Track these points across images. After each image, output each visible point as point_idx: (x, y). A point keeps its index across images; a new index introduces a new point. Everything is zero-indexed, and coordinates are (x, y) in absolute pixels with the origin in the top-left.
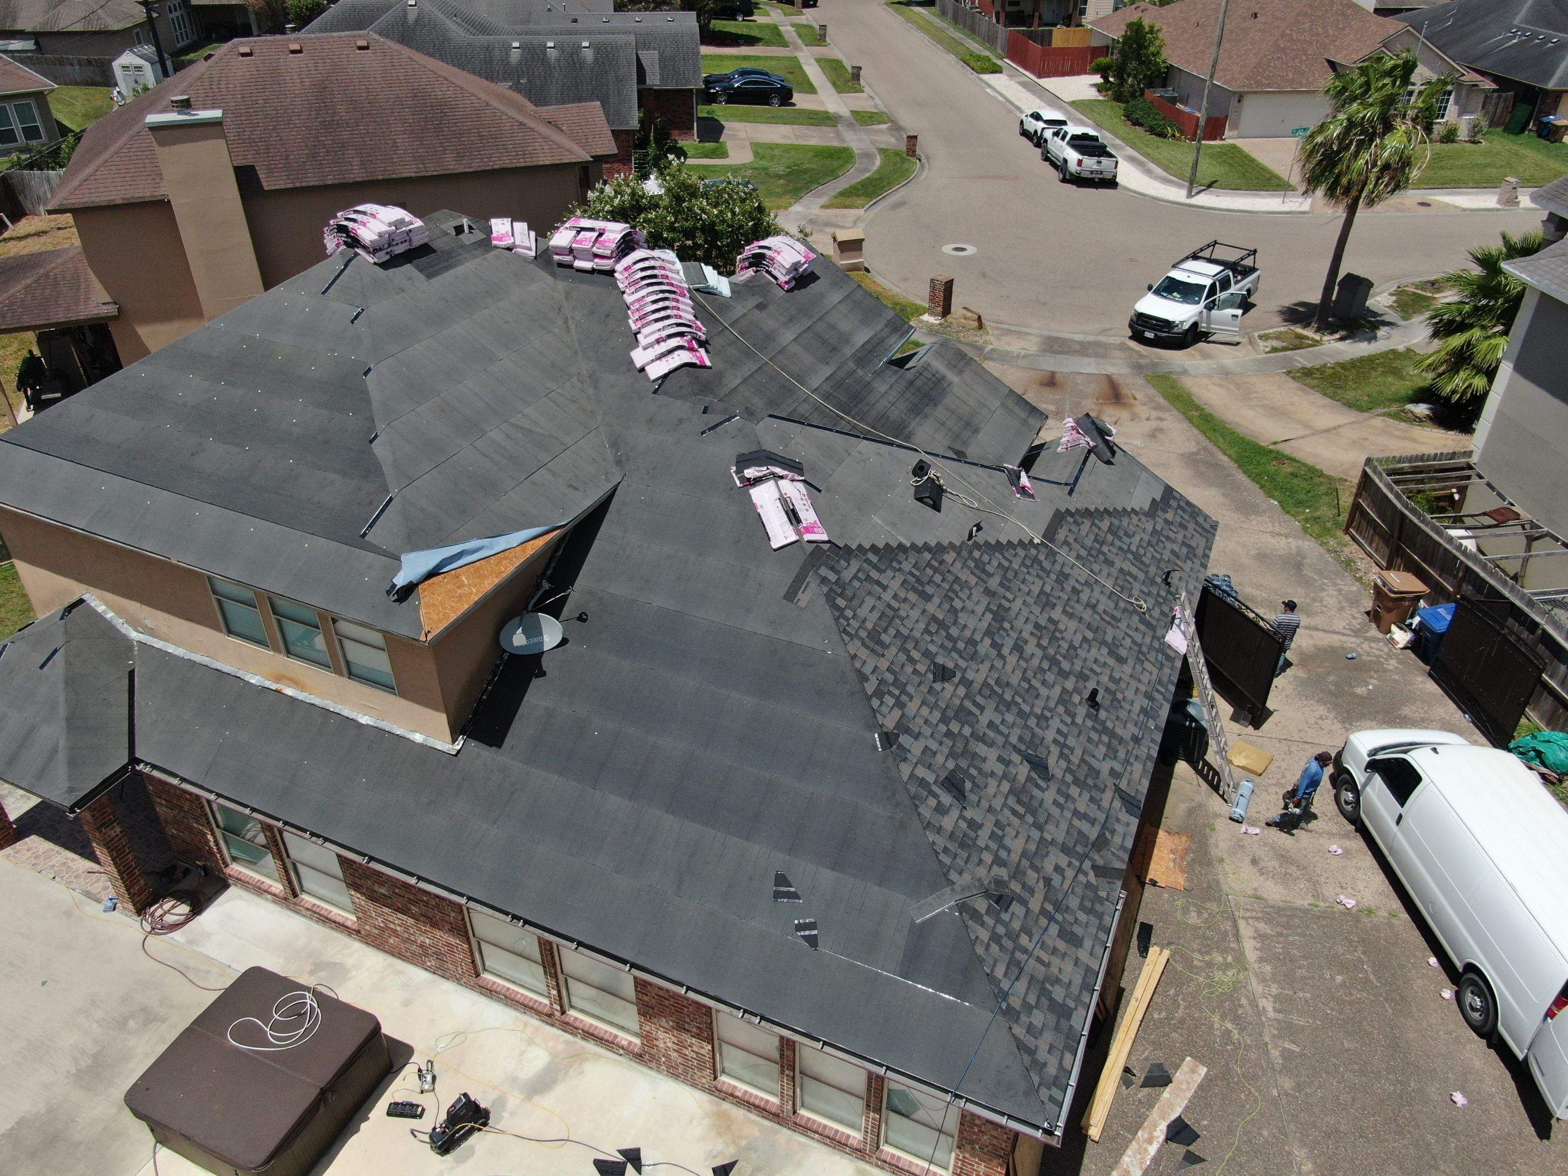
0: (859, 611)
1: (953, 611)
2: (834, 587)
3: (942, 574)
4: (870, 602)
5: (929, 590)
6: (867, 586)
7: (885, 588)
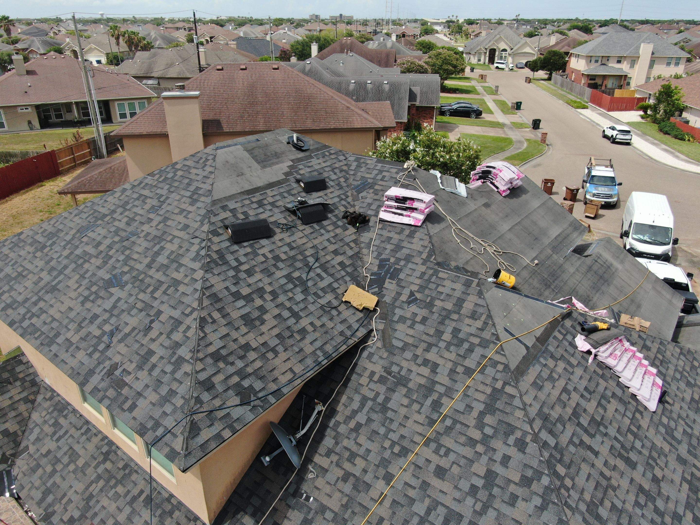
0: (577, 479)
1: (655, 480)
2: (554, 453)
3: (641, 440)
4: (585, 469)
5: (633, 456)
6: (582, 452)
7: (596, 454)
